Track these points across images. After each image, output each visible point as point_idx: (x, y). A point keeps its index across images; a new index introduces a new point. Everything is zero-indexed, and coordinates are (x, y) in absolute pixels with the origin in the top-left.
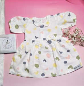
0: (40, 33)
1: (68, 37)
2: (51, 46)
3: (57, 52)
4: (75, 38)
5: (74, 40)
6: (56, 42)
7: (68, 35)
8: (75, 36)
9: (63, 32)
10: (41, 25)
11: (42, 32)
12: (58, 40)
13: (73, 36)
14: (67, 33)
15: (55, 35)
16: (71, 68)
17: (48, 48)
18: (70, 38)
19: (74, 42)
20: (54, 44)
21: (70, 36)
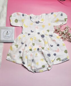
0: (36, 28)
1: (58, 33)
2: (44, 40)
4: (64, 34)
5: (64, 36)
6: (49, 37)
7: (59, 32)
8: (65, 33)
9: (55, 29)
10: (37, 21)
11: (37, 27)
12: (50, 35)
13: (63, 33)
14: (58, 30)
15: (48, 31)
16: (59, 60)
17: (41, 41)
18: (61, 34)
19: (64, 38)
20: (46, 38)
21: (61, 33)
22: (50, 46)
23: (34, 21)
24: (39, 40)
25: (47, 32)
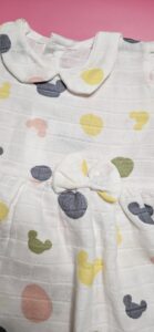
0: (29, 124)
2: (76, 239)
3: (109, 298)
6: (119, 218)
11: (41, 125)
12: (133, 207)
15: (124, 166)
20: (101, 224)
22: (122, 308)
23: (23, 77)
24: (32, 234)
25: (115, 173)
